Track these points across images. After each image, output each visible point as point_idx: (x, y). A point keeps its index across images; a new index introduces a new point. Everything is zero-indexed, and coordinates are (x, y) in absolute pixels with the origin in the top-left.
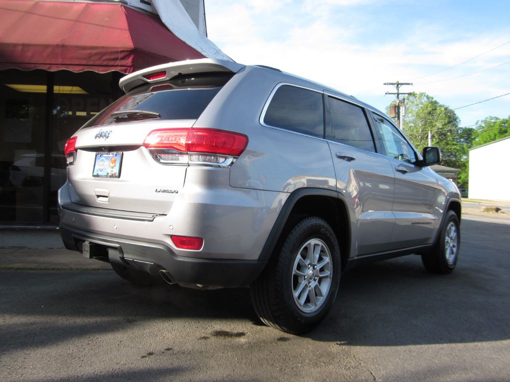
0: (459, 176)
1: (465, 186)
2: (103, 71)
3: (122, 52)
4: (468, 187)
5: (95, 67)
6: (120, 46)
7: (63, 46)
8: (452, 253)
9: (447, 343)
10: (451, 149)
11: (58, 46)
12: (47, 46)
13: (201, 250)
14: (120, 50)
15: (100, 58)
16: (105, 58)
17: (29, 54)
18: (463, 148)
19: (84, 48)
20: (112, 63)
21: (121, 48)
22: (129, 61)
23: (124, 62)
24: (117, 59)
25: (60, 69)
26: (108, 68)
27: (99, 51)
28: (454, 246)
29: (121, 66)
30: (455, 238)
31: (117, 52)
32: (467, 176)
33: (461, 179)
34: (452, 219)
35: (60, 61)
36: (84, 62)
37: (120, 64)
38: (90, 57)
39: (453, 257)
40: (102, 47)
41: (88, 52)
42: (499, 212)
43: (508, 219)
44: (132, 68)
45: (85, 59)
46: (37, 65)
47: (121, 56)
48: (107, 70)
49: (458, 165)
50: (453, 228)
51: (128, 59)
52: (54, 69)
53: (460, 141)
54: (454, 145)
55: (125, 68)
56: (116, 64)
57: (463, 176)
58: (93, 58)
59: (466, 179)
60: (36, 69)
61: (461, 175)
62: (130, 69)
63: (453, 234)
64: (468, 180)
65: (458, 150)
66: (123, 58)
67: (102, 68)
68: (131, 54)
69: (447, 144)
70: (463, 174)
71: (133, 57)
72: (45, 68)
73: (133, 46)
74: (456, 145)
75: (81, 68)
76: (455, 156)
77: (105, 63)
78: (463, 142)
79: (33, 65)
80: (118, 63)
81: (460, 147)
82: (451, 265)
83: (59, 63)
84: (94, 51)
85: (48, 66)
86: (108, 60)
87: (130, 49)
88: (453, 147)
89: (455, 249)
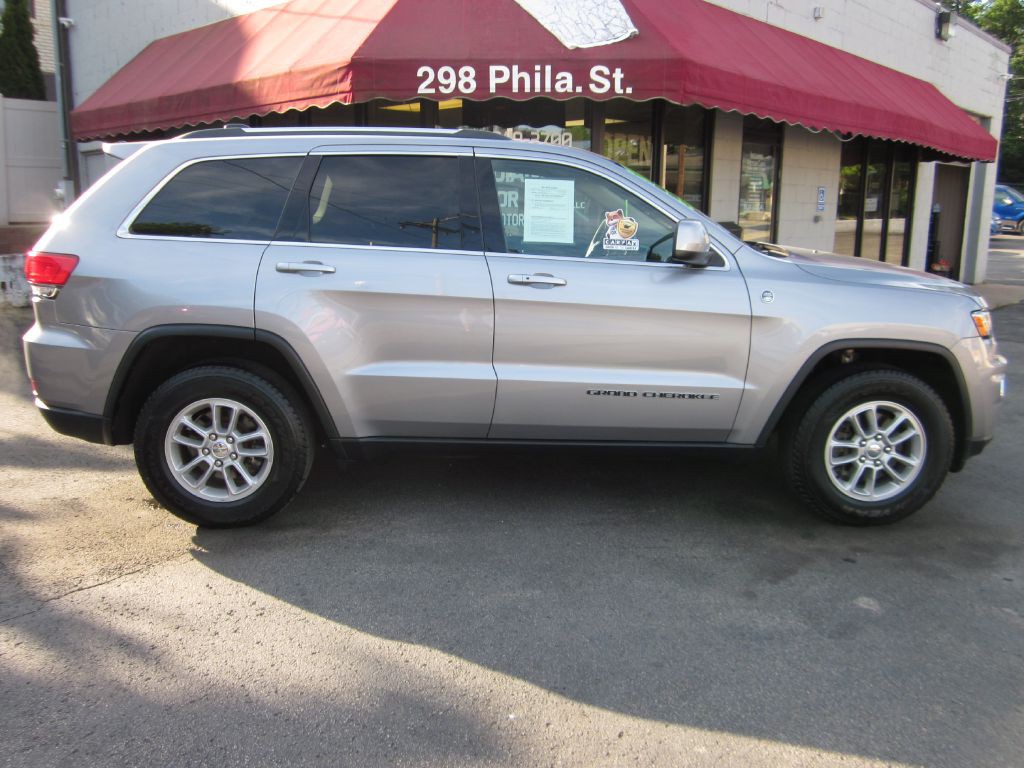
2: (325, 103)
3: (339, 69)
7: (290, 73)
11: (286, 74)
12: (277, 78)
14: (337, 67)
15: (321, 84)
16: (325, 83)
17: (265, 91)
20: (332, 90)
21: (337, 63)
22: (348, 83)
23: (343, 86)
24: (336, 82)
25: (289, 108)
26: (329, 98)
27: (320, 73)
29: (341, 93)
31: (334, 72)
35: (287, 96)
36: (307, 94)
37: (339, 90)
38: (312, 85)
40: (323, 67)
44: (351, 95)
45: (307, 89)
46: (270, 106)
47: (339, 76)
48: (328, 102)
51: (347, 79)
52: (284, 109)
55: (344, 95)
56: (336, 90)
58: (314, 86)
60: (270, 112)
66: (342, 80)
67: (323, 100)
68: (350, 71)
71: (351, 76)
72: (277, 109)
73: (351, 57)
75: (306, 103)
77: (325, 92)
79: (267, 107)
83: (287, 99)
85: (279, 106)
86: (328, 85)
87: (348, 63)
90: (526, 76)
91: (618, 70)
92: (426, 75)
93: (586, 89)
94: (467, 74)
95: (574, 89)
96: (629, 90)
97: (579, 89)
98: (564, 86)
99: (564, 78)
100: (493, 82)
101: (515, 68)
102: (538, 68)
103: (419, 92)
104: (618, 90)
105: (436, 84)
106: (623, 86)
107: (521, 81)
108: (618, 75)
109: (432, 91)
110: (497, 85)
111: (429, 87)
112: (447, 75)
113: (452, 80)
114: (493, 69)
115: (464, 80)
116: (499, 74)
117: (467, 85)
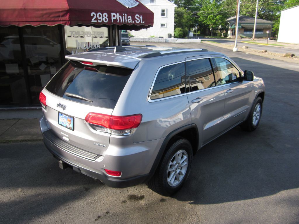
0: (273, 26)
1: (277, 32)
2: (52, 24)
3: (62, 11)
4: (278, 33)
5: (47, 22)
6: (60, 8)
7: (25, 9)
8: (257, 119)
9: (243, 200)
10: (270, 8)
11: (21, 9)
12: (15, 10)
13: (120, 176)
14: (60, 10)
15: (49, 16)
17: (5, 16)
18: (278, 7)
19: (38, 10)
20: (56, 19)
21: (61, 9)
22: (67, 17)
23: (64, 18)
24: (59, 16)
25: (25, 25)
26: (54, 22)
27: (48, 11)
28: (258, 115)
29: (62, 21)
30: (259, 111)
31: (59, 12)
32: (278, 26)
33: (275, 28)
34: (259, 101)
35: (24, 19)
36: (39, 19)
37: (61, 20)
39: (257, 121)
40: (49, 9)
41: (41, 12)
42: (294, 57)
43: (297, 64)
44: (69, 22)
45: (39, 17)
46: (11, 23)
47: (61, 14)
49: (274, 18)
50: (259, 106)
51: (66, 16)
52: (21, 25)
53: (277, 2)
54: (272, 5)
55: (65, 22)
56: (59, 19)
57: (276, 26)
58: (44, 17)
59: (277, 28)
60: (11, 25)
61: (275, 25)
62: (68, 22)
63: (258, 109)
64: (279, 28)
65: (274, 9)
66: (63, 16)
67: (50, 23)
68: (68, 13)
69: (268, 4)
70: (276, 24)
71: (69, 15)
72: (16, 24)
73: (68, 7)
74: (273, 5)
75: (38, 23)
76: (273, 12)
77: (53, 19)
78: (278, 3)
79: (8, 23)
80: (60, 19)
81: (276, 6)
82: (255, 127)
83: (24, 21)
84: (45, 12)
85: (18, 23)
86: (53, 17)
87: (67, 10)
88: (272, 7)
89: (258, 117)
90: (120, 17)
91: (141, 16)
92: (94, 15)
93: (135, 22)
94: (105, 16)
95: (132, 22)
96: (144, 22)
97: (133, 22)
98: (130, 21)
99: (130, 18)
100: (113, 18)
101: (118, 14)
102: (123, 14)
103: (92, 22)
104: (142, 22)
105: (97, 19)
106: (143, 22)
107: (120, 18)
108: (141, 18)
109: (96, 21)
110: (114, 20)
111: (95, 20)
112: (100, 16)
113: (101, 18)
114: (112, 14)
115: (105, 18)
116: (114, 16)
117: (106, 20)
